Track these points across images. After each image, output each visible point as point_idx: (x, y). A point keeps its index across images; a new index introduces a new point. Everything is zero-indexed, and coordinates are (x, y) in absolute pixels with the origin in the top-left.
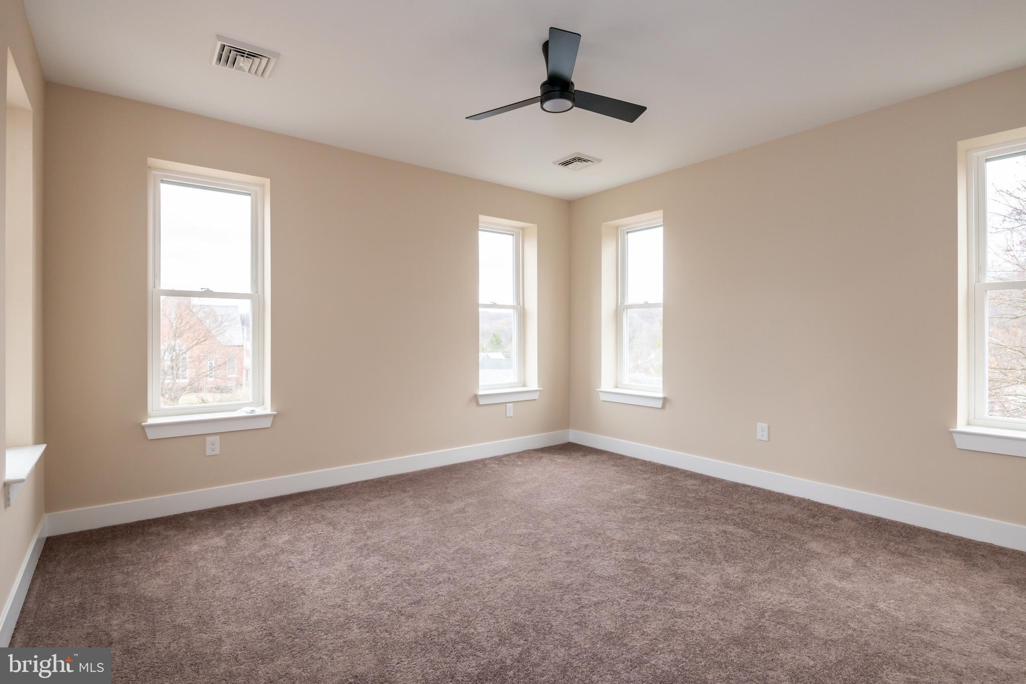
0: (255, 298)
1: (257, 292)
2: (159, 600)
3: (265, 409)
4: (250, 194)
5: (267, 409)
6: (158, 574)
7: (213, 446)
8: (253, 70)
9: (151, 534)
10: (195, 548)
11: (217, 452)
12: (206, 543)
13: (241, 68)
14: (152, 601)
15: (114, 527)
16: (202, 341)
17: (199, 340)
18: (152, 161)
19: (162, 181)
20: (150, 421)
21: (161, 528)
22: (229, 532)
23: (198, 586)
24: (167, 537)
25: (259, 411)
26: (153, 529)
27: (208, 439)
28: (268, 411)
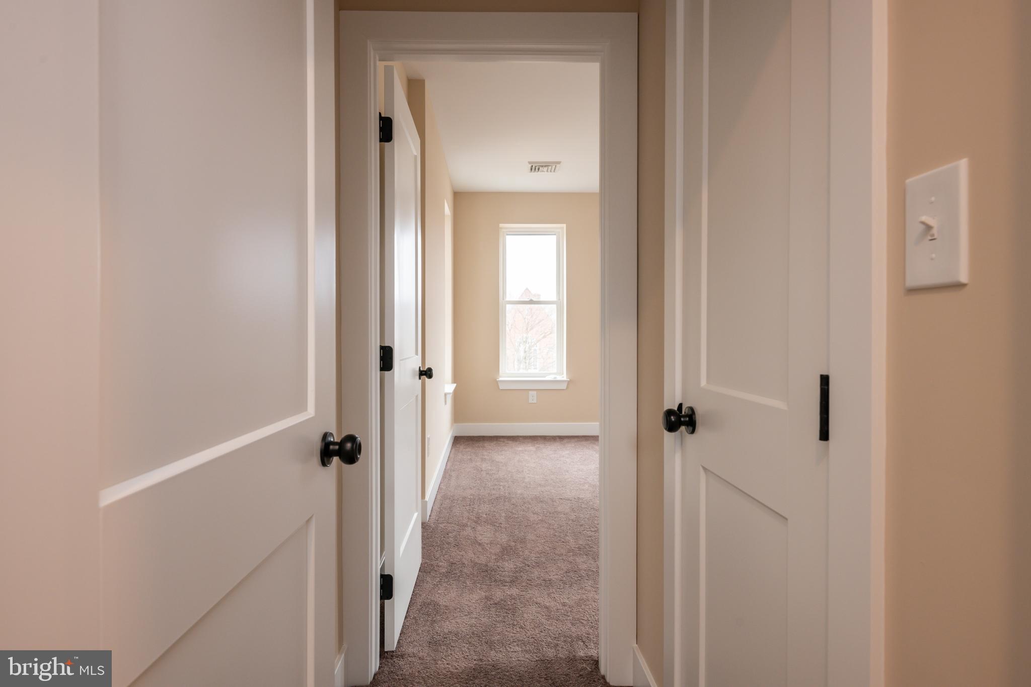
0: (558, 303)
1: (559, 300)
2: (502, 463)
3: (563, 377)
4: (555, 234)
5: (564, 377)
6: (502, 455)
7: (533, 397)
8: (553, 170)
9: (501, 441)
10: (520, 449)
11: (535, 401)
12: (526, 448)
13: (543, 171)
14: (498, 462)
15: (484, 436)
16: (548, 335)
17: (546, 333)
18: (501, 225)
19: (507, 235)
20: (501, 379)
21: (505, 440)
22: (538, 446)
23: (519, 461)
24: (508, 443)
25: (559, 378)
26: (502, 440)
27: (530, 392)
28: (565, 379)
